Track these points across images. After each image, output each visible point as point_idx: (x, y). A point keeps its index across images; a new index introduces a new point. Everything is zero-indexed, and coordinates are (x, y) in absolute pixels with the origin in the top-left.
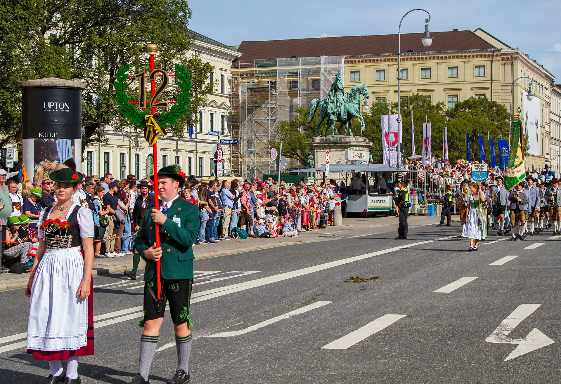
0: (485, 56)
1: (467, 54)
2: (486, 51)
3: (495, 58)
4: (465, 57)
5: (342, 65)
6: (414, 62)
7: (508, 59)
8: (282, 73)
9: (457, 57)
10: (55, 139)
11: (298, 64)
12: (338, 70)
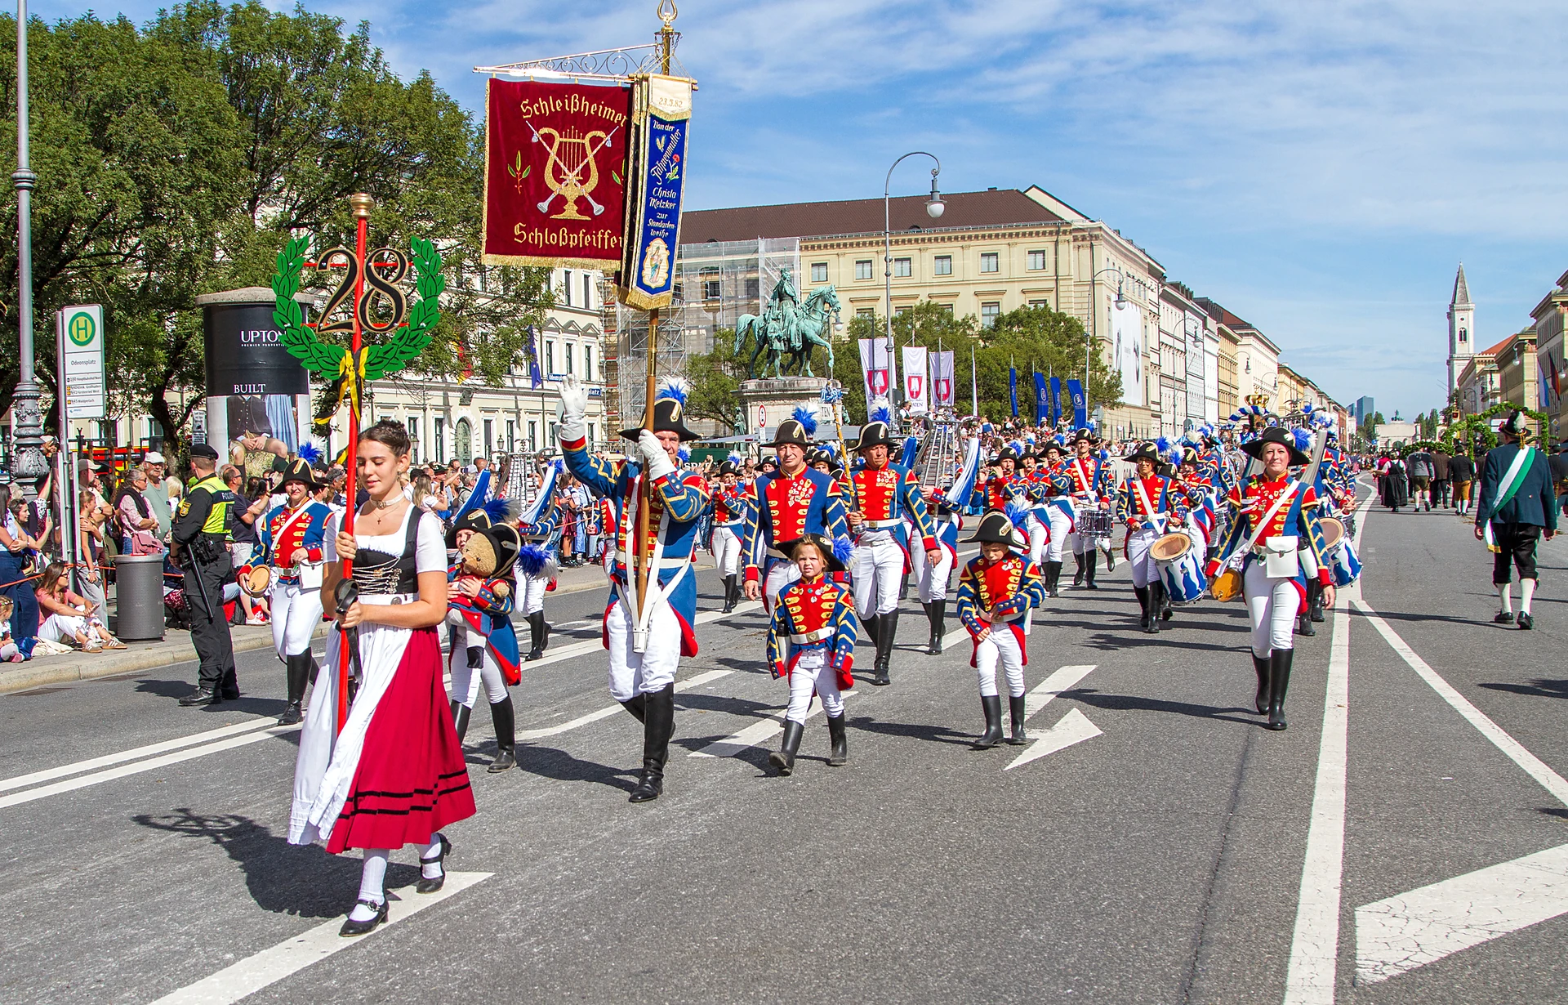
0: (1044, 233)
1: (1014, 231)
2: (1047, 225)
3: (1062, 238)
4: (1011, 235)
5: (797, 253)
6: (921, 246)
7: (1084, 238)
8: (692, 269)
9: (997, 236)
10: (263, 395)
11: (718, 254)
12: (790, 261)
